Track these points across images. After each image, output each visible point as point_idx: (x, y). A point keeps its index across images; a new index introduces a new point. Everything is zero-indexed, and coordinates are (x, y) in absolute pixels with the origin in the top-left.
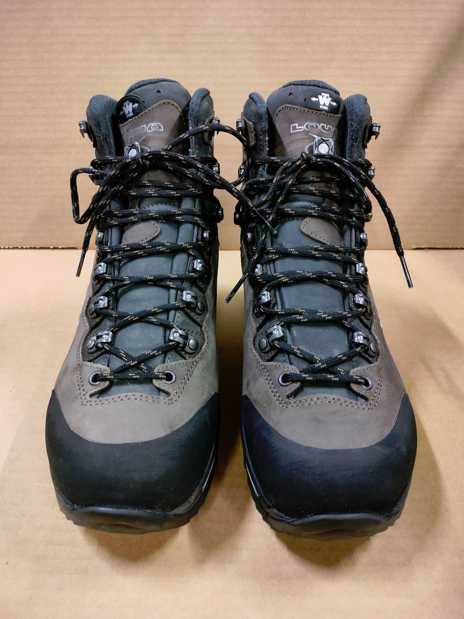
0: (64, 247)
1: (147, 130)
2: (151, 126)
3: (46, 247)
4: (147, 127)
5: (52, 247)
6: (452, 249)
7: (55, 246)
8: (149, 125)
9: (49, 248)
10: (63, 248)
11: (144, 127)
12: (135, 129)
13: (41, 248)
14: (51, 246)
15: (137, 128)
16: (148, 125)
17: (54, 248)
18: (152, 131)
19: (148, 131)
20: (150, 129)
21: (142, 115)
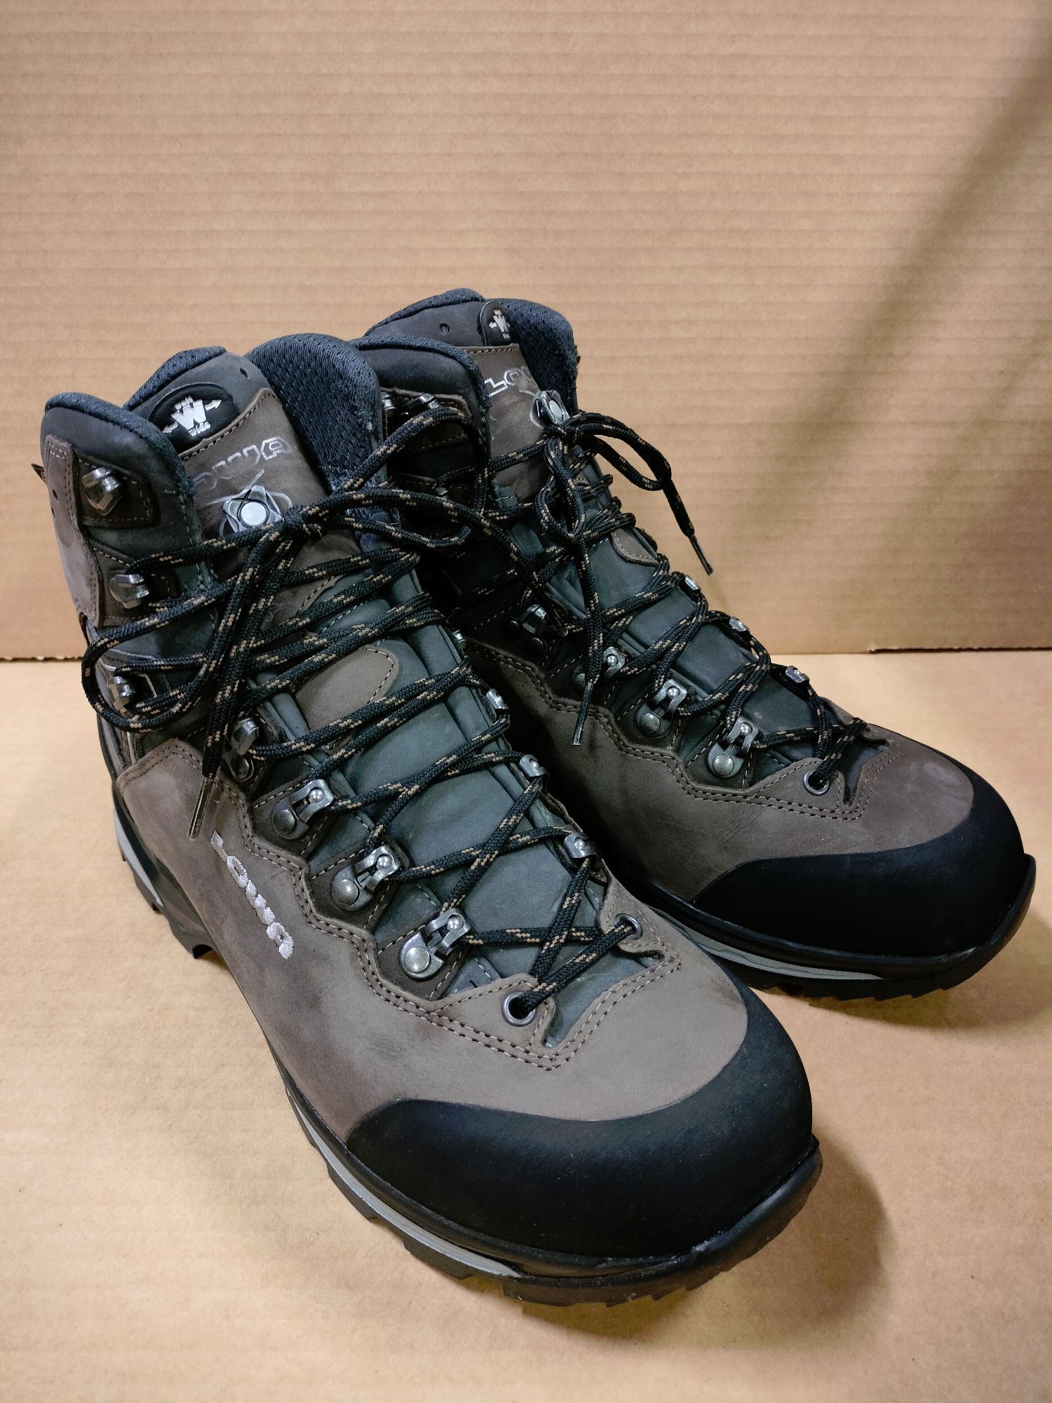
0: (69, 657)
1: (263, 454)
2: (267, 445)
3: (28, 656)
4: (259, 448)
5: (41, 658)
6: (960, 650)
7: (48, 656)
8: (263, 444)
9: (34, 660)
10: (66, 660)
11: (253, 449)
12: (230, 459)
13: (15, 660)
14: (40, 655)
15: (235, 455)
16: (261, 444)
17: (47, 660)
18: (275, 455)
19: (265, 456)
20: (268, 452)
21: (237, 425)
